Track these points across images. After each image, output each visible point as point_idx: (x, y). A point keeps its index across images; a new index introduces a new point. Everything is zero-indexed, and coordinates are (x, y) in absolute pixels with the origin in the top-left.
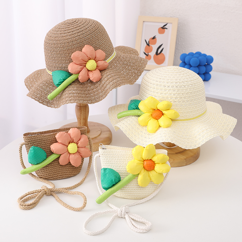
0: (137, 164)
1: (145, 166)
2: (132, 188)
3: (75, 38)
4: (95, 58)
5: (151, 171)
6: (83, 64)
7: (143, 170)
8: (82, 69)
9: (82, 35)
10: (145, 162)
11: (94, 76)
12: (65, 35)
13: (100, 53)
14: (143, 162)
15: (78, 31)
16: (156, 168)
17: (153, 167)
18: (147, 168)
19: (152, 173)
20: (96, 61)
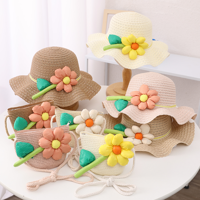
0: (107, 148)
1: (113, 150)
2: (103, 167)
3: (59, 60)
4: (70, 76)
5: (118, 155)
6: (61, 79)
7: (112, 153)
8: (60, 82)
9: (64, 59)
10: (114, 147)
11: (67, 88)
12: (53, 56)
13: (73, 73)
14: (112, 147)
15: (62, 56)
16: (122, 153)
17: (120, 151)
18: (115, 152)
19: (119, 157)
20: (71, 78)
